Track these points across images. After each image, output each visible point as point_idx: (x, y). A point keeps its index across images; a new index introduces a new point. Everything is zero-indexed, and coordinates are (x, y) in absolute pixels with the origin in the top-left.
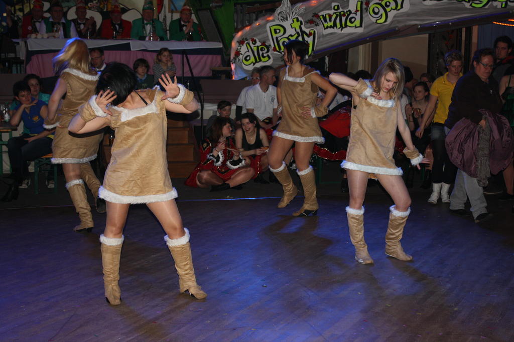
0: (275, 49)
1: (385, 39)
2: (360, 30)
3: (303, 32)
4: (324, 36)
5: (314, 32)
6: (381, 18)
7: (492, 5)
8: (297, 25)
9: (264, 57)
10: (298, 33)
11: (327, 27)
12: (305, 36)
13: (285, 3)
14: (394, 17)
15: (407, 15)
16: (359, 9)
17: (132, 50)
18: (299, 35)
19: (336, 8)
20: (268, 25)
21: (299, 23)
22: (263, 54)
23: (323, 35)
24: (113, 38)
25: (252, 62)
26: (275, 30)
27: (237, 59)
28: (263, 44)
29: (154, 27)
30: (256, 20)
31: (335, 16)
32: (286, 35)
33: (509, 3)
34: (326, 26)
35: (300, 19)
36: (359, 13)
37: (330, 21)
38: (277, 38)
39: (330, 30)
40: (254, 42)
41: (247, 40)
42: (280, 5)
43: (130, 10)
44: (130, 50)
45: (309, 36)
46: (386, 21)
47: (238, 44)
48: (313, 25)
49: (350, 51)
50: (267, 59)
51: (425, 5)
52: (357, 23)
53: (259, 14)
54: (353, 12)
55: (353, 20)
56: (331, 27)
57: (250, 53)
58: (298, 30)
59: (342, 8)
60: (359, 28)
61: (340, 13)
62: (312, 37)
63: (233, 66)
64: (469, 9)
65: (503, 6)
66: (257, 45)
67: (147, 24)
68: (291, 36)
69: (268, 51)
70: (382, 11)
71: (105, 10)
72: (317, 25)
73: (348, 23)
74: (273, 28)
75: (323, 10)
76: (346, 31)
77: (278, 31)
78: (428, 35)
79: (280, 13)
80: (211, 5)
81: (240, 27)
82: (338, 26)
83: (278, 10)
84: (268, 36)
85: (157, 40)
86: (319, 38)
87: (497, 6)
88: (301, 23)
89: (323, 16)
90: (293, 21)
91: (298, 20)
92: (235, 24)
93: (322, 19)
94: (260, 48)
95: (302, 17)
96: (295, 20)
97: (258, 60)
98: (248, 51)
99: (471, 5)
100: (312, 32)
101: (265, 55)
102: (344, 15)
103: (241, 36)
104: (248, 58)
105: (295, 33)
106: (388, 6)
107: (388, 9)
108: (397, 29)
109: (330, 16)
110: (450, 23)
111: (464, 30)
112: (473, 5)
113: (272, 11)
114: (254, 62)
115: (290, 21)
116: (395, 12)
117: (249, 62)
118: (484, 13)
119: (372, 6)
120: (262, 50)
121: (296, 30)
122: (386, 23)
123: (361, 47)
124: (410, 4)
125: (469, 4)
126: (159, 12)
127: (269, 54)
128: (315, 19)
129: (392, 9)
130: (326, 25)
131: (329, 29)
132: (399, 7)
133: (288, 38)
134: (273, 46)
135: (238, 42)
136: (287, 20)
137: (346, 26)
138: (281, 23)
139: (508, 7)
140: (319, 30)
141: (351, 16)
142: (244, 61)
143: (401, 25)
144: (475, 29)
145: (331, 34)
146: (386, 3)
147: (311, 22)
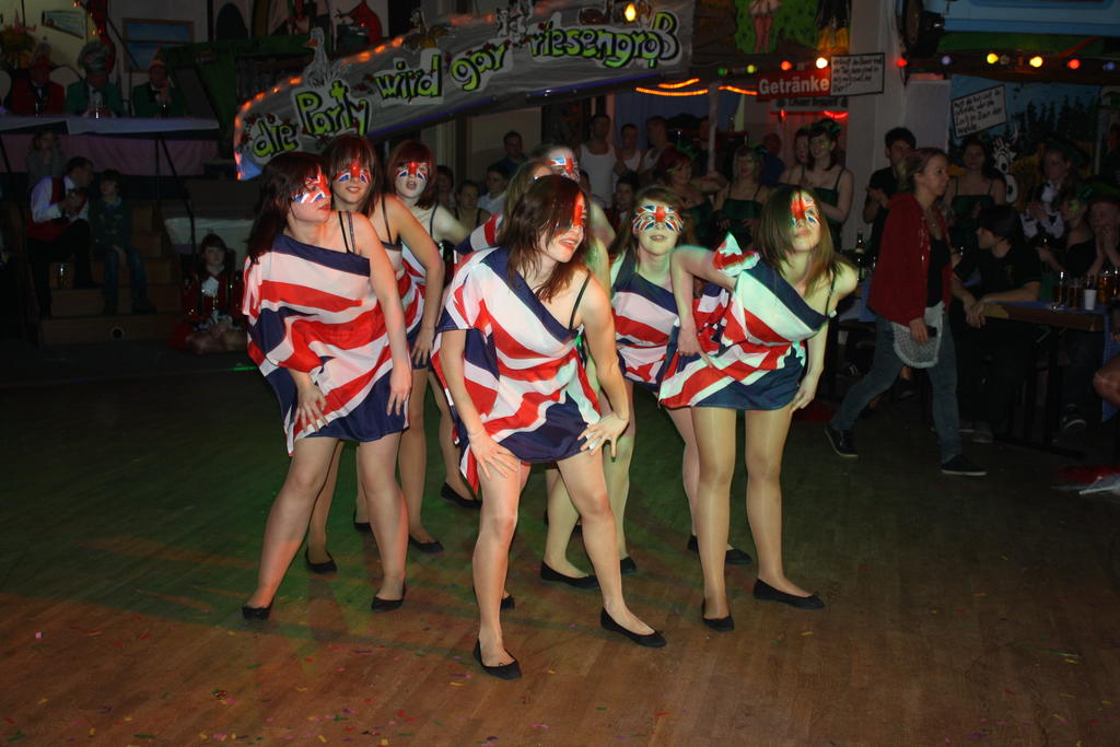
0: (305, 131)
1: (477, 115)
2: (439, 101)
3: (349, 104)
4: (382, 110)
5: (367, 104)
6: (470, 82)
7: (635, 63)
8: (339, 92)
9: (287, 143)
10: (341, 105)
11: (387, 96)
12: (353, 111)
13: (320, 58)
14: (491, 80)
15: (510, 77)
16: (436, 67)
17: (70, 132)
18: (342, 109)
19: (400, 66)
20: (293, 93)
21: (342, 90)
22: (286, 138)
23: (381, 108)
24: (33, 113)
25: (269, 152)
26: (305, 101)
27: (245, 148)
28: (287, 122)
29: (104, 95)
30: (274, 84)
31: (397, 79)
32: (323, 109)
33: (660, 61)
34: (384, 95)
35: (344, 83)
36: (436, 74)
37: (392, 85)
38: (308, 114)
39: (392, 101)
40: (272, 119)
41: (259, 115)
42: (311, 60)
43: (57, 67)
44: (67, 132)
45: (359, 109)
46: (477, 87)
47: (245, 123)
48: (365, 92)
49: (424, 132)
50: (292, 146)
51: (535, 63)
52: (434, 89)
53: (278, 75)
54: (427, 72)
55: (427, 85)
56: (393, 95)
57: (266, 138)
58: (341, 100)
59: (411, 66)
60: (437, 98)
61: (407, 73)
62: (363, 112)
63: (238, 158)
64: (603, 69)
65: (652, 64)
66: (276, 124)
67: (94, 92)
68: (331, 109)
69: (294, 134)
70: (471, 72)
71: (15, 67)
72: (371, 92)
73: (420, 90)
74: (301, 98)
75: (380, 70)
76: (417, 101)
77: (309, 102)
78: (539, 110)
79: (311, 74)
80: (197, 60)
81: (245, 96)
82: (405, 93)
83: (309, 69)
84: (293, 110)
85: (109, 116)
86: (375, 112)
87: (642, 66)
88: (346, 90)
89: (380, 78)
90: (333, 86)
91: (340, 85)
92: (238, 91)
93: (379, 84)
94: (281, 128)
95: (347, 80)
96: (336, 84)
97: (278, 149)
98: (262, 134)
99: (604, 64)
100: (364, 103)
101: (290, 140)
102: (413, 77)
103: (249, 111)
104: (262, 145)
105: (336, 104)
106: (480, 64)
107: (480, 68)
108: (495, 99)
109: (392, 79)
110: (575, 91)
111: (594, 101)
112: (608, 63)
113: (297, 71)
114: (272, 150)
115: (328, 86)
116: (491, 73)
117: (264, 152)
118: (622, 75)
119: (455, 63)
120: (284, 132)
121: (337, 100)
122: (478, 90)
123: (440, 127)
124: (515, 61)
125: (601, 62)
126: (110, 71)
127: (297, 138)
128: (367, 83)
129: (486, 68)
130: (385, 92)
131: (390, 99)
132: (497, 65)
133: (325, 113)
134: (302, 126)
135: (245, 120)
136: (323, 83)
137: (417, 94)
138: (314, 90)
139: (658, 68)
140: (374, 100)
141: (425, 78)
142: (257, 151)
143: (501, 93)
144: (610, 101)
145: (395, 106)
146: (477, 59)
147: (361, 87)
